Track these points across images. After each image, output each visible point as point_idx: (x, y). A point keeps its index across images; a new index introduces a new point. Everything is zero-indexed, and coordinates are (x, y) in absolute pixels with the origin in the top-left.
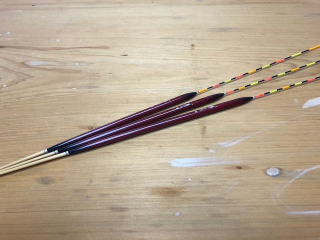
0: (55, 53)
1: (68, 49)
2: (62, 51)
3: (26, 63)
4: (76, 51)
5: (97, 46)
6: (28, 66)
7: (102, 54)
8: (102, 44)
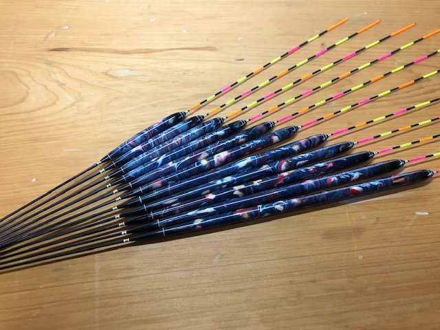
0: (145, 58)
1: (161, 50)
2: (154, 54)
3: (110, 73)
4: (172, 54)
5: (199, 46)
6: (116, 78)
7: (210, 59)
8: (205, 44)
